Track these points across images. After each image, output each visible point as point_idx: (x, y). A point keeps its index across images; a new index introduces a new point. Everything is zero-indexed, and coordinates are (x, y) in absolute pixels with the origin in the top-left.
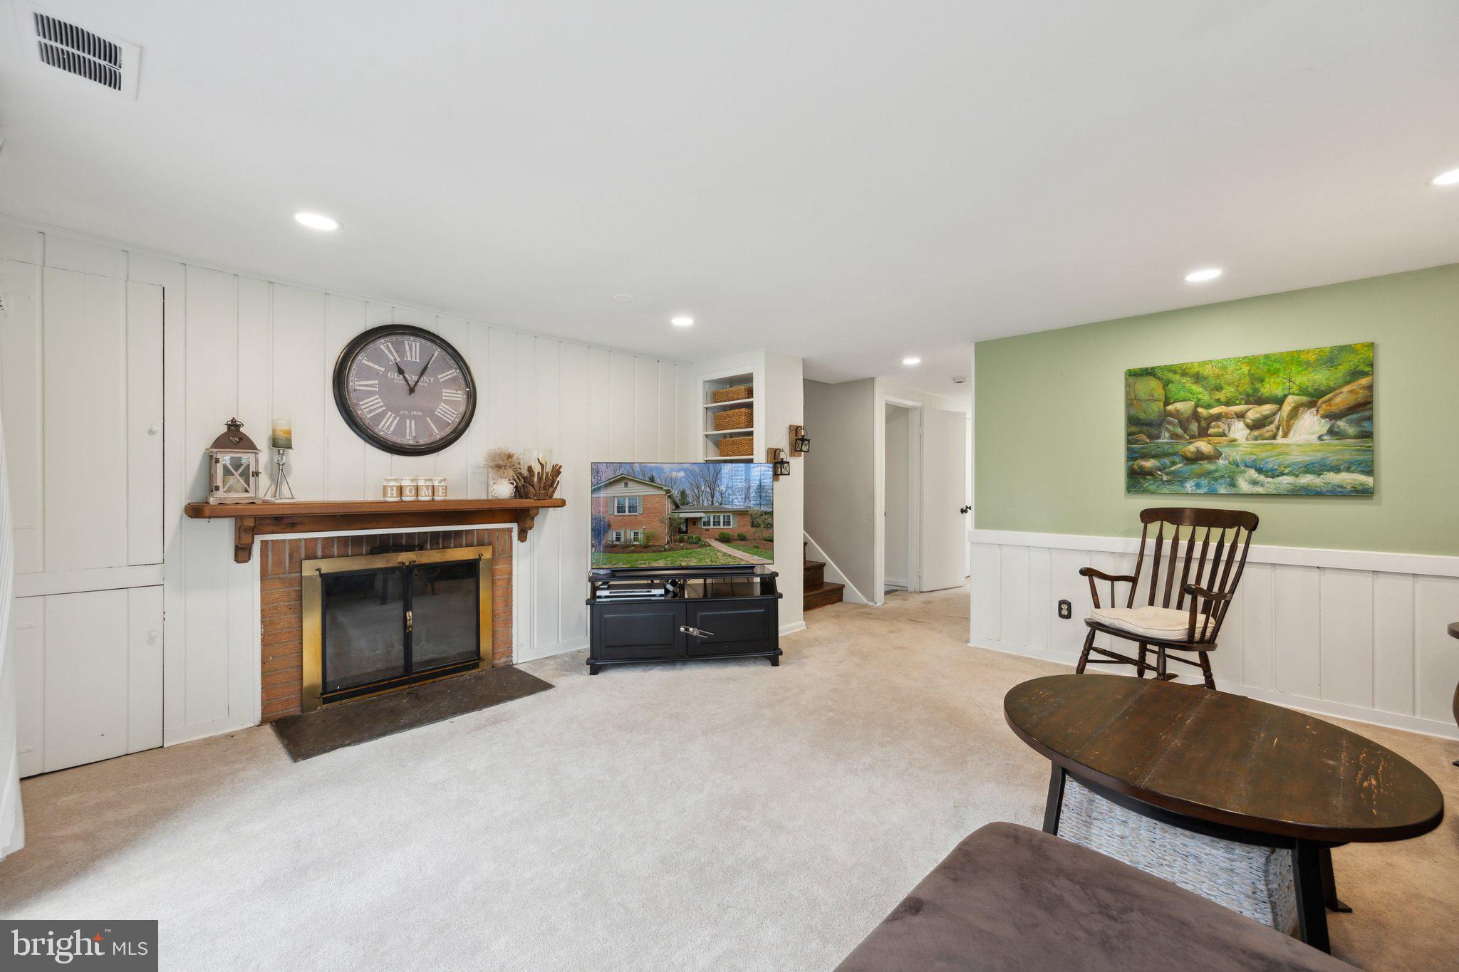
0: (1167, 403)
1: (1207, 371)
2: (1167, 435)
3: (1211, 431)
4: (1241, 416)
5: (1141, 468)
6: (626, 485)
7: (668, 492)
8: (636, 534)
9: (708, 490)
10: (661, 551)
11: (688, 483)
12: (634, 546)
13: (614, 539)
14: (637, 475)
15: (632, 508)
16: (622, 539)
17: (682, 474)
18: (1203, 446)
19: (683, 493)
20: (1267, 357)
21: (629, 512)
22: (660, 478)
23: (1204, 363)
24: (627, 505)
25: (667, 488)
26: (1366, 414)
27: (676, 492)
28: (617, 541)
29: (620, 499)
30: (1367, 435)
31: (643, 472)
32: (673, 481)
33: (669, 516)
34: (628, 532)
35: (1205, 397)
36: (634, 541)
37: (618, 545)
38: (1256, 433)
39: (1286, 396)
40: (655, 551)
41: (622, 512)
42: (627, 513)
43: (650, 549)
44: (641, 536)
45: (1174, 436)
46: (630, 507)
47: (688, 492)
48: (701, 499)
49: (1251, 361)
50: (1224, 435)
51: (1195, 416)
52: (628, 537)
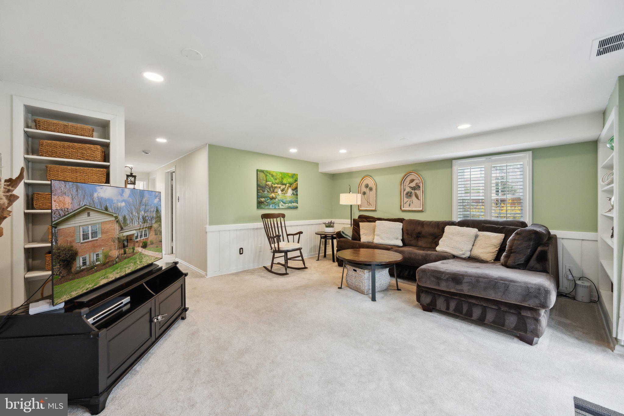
0: (266, 182)
1: (274, 174)
2: (267, 191)
3: (275, 191)
4: (280, 188)
5: (261, 201)
6: (89, 215)
7: (116, 217)
8: (98, 255)
9: (137, 214)
10: (114, 264)
11: (127, 211)
12: (97, 266)
13: (81, 264)
14: (96, 205)
15: (94, 234)
16: (88, 263)
17: (123, 204)
18: (273, 195)
19: (125, 218)
20: (284, 173)
21: (92, 238)
22: (111, 208)
23: (273, 172)
24: (90, 232)
25: (115, 215)
26: (297, 190)
27: (121, 217)
28: (83, 266)
29: (85, 227)
30: (297, 195)
31: (100, 203)
32: (118, 209)
33: (118, 236)
34: (92, 254)
35: (274, 181)
36: (97, 261)
37: (84, 269)
38: (282, 192)
39: (287, 184)
40: (110, 266)
41: (87, 239)
42: (90, 239)
43: (107, 265)
44: (101, 256)
45: (268, 192)
46: (92, 233)
47: (127, 217)
48: (133, 221)
49: (281, 173)
50: (277, 192)
51: (272, 186)
52: (92, 260)
